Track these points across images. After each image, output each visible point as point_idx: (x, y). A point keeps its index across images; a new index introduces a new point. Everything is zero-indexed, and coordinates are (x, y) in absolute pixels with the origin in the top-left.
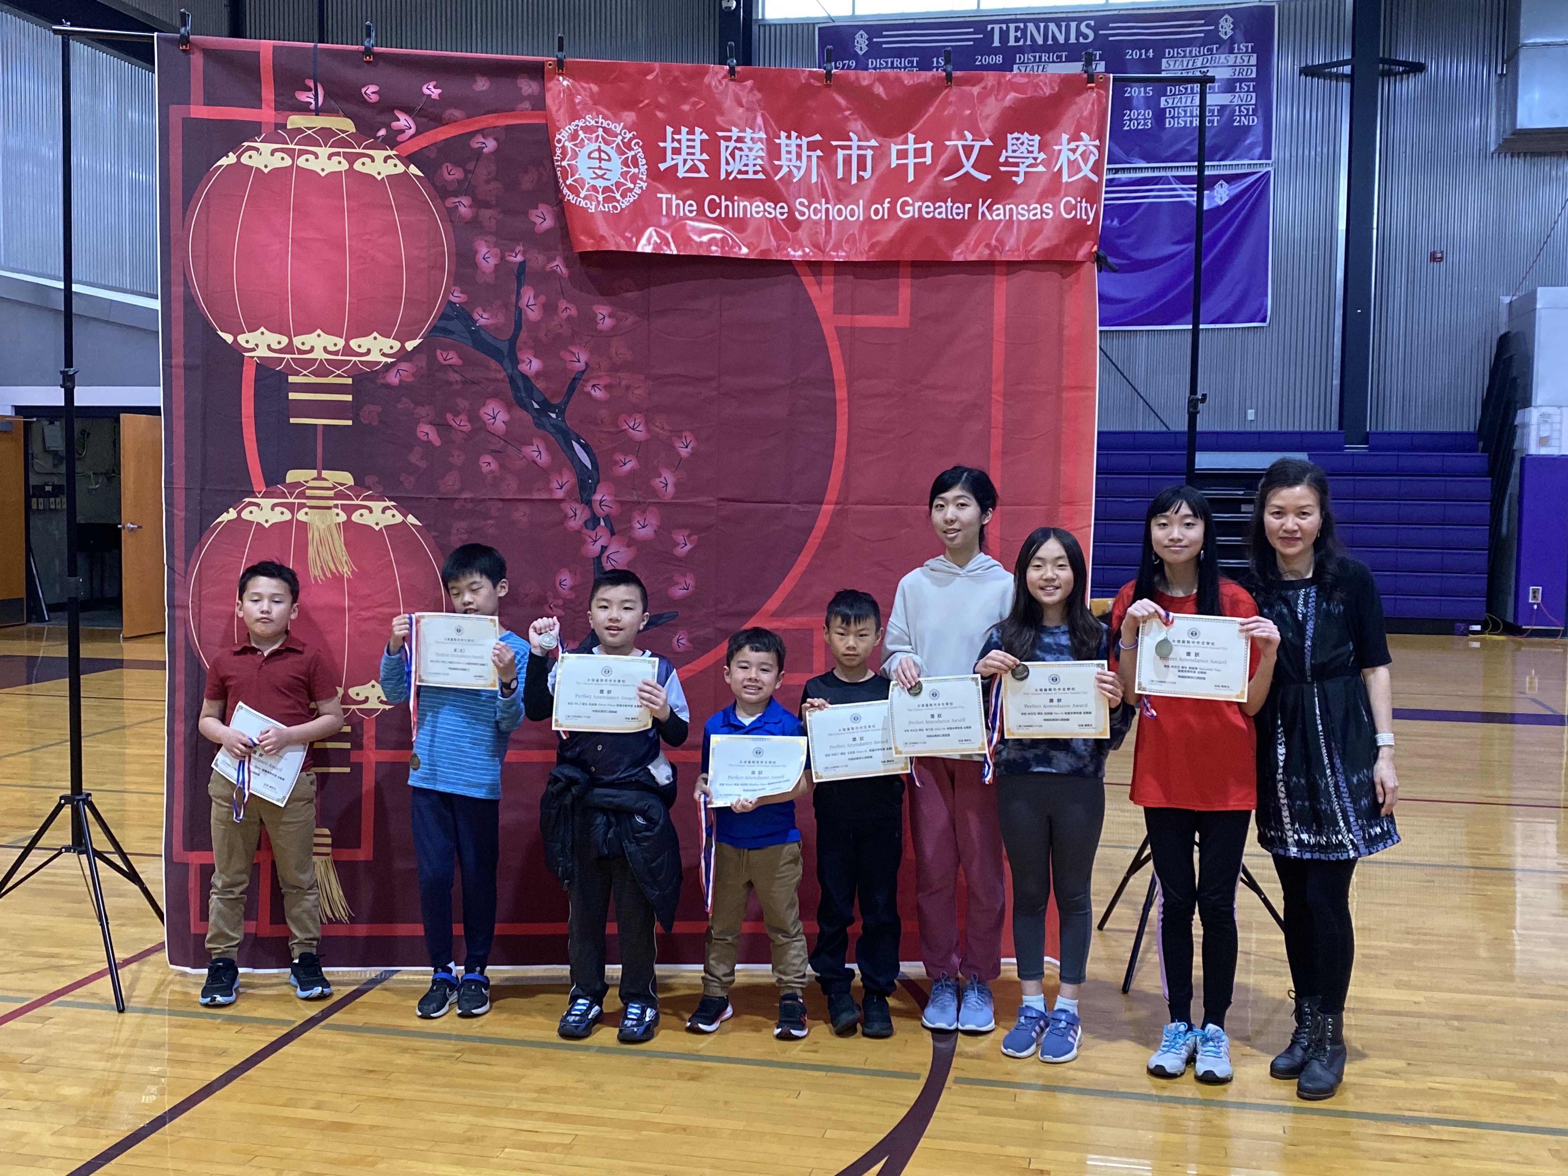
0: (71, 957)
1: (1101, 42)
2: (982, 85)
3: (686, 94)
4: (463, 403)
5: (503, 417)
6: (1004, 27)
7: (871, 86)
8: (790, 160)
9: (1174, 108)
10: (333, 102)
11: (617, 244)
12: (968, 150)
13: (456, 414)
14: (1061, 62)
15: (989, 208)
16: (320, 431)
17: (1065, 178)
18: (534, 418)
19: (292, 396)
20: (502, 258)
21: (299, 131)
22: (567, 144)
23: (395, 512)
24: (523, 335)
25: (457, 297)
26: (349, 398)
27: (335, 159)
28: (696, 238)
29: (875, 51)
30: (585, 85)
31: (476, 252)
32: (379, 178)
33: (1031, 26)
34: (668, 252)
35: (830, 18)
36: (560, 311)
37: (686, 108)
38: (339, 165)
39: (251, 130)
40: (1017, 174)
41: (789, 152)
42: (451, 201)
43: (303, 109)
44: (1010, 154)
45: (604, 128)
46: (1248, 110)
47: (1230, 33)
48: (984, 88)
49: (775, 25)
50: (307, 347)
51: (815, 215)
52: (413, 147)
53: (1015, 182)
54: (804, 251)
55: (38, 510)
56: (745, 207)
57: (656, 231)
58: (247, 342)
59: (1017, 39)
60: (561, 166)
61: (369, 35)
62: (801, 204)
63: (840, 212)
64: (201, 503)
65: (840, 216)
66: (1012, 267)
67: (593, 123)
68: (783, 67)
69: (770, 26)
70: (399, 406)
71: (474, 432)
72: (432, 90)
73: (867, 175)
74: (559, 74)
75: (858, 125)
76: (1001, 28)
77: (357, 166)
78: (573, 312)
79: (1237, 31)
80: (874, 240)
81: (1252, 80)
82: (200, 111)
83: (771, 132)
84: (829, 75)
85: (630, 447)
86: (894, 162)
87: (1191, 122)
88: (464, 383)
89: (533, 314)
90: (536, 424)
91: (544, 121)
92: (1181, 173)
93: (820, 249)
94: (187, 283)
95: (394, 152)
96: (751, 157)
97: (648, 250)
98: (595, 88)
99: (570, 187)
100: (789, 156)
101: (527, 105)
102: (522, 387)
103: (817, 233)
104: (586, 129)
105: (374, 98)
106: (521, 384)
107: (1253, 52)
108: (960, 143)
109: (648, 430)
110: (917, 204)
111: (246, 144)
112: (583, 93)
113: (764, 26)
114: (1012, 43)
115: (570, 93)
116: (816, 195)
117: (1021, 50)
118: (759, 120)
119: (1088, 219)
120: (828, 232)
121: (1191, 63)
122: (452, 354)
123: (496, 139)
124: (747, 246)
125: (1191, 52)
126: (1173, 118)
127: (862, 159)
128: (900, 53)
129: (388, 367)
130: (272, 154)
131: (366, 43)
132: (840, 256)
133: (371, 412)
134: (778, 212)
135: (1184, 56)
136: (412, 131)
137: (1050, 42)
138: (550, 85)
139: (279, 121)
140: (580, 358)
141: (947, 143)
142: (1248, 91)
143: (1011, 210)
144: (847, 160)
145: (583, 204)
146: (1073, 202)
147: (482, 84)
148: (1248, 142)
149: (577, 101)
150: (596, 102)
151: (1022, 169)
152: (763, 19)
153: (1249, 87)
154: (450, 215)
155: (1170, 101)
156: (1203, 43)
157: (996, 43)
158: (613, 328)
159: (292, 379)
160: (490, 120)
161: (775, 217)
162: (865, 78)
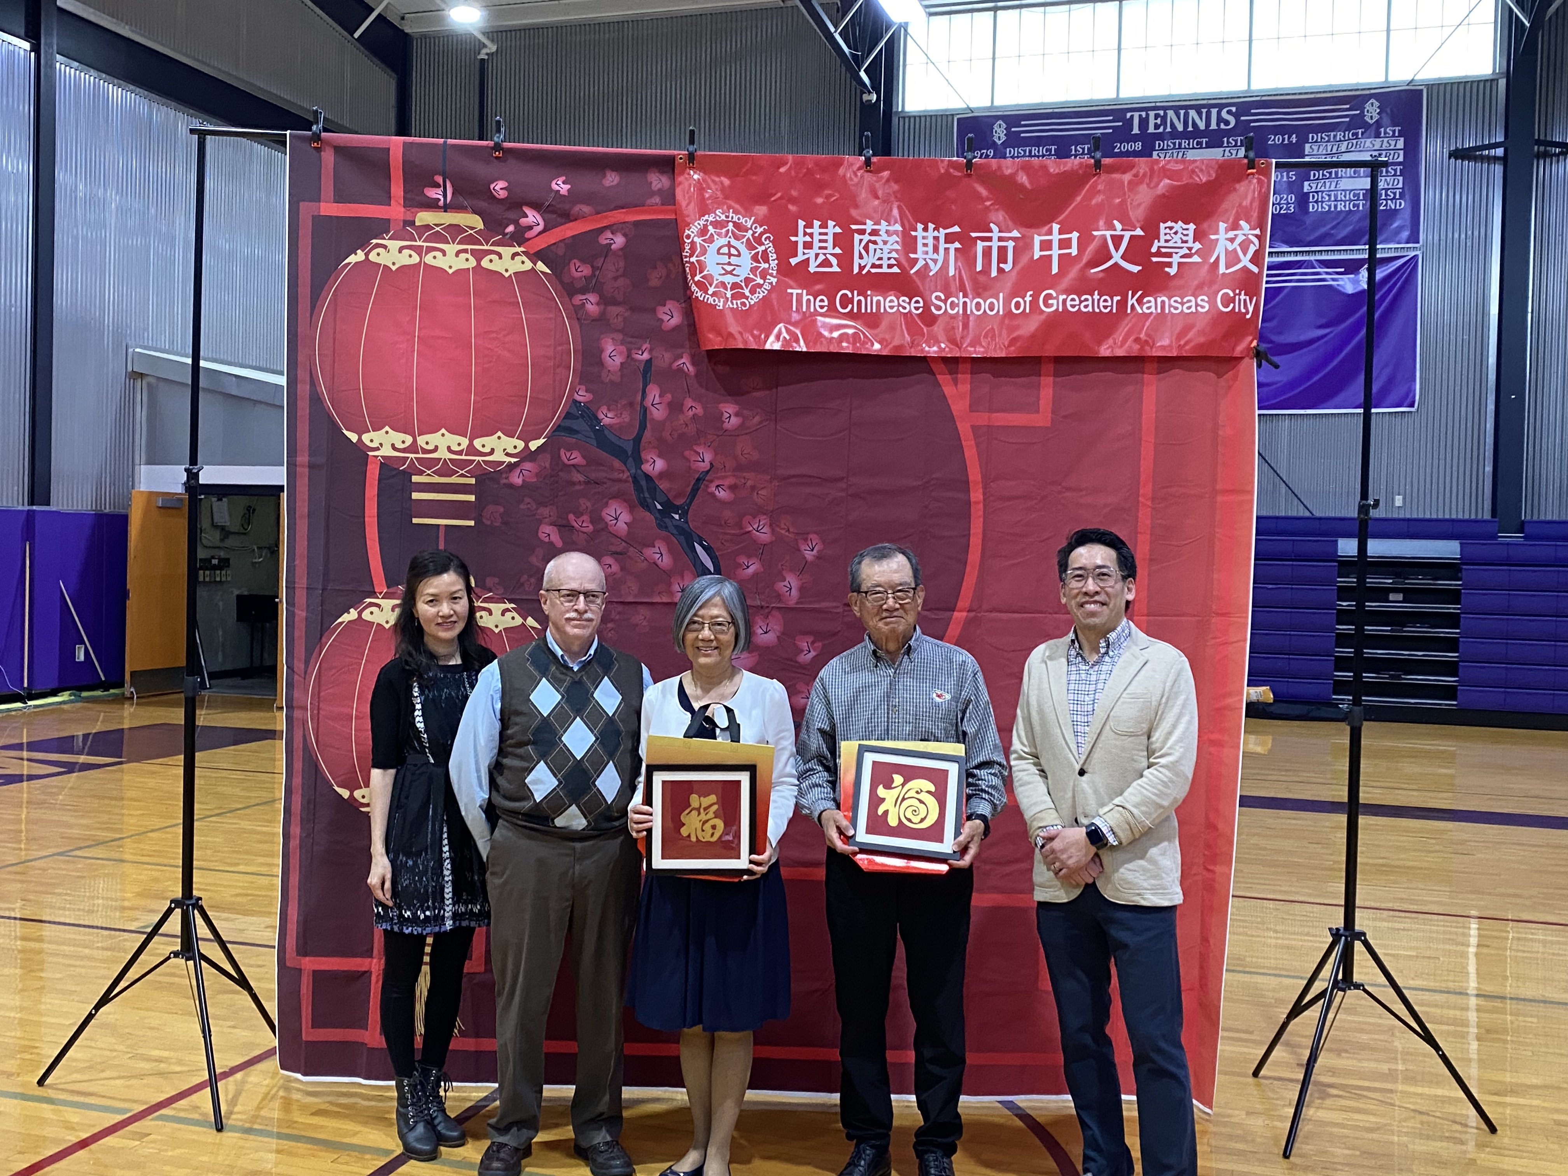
0: (180, 1062)
1: (1241, 128)
2: (1134, 171)
3: (820, 187)
4: (585, 503)
5: (625, 517)
6: (1144, 114)
7: (1015, 174)
8: (927, 253)
9: (1317, 192)
10: (461, 199)
11: (745, 342)
12: (1117, 240)
13: (579, 514)
14: (1201, 148)
15: (1140, 301)
16: (442, 533)
17: (1222, 269)
18: (656, 518)
19: (415, 496)
20: (629, 356)
21: (428, 227)
22: (696, 239)
23: (515, 614)
24: (648, 434)
25: (582, 396)
26: (472, 498)
27: (463, 256)
28: (826, 333)
29: (1014, 140)
30: (717, 179)
31: (602, 351)
32: (507, 275)
33: (1171, 113)
34: (798, 349)
35: (969, 108)
36: (685, 409)
37: (820, 200)
38: (466, 262)
39: (380, 228)
40: (1169, 265)
41: (925, 245)
42: (578, 299)
43: (432, 205)
44: (1162, 243)
45: (734, 223)
46: (1395, 194)
47: (1376, 117)
48: (1136, 175)
49: (915, 117)
50: (430, 447)
51: (952, 309)
52: (541, 243)
53: (1168, 274)
54: (940, 347)
55: (204, 581)
56: (878, 302)
57: (786, 328)
58: (372, 441)
59: (1157, 127)
60: (689, 262)
61: (499, 131)
62: (938, 298)
63: (978, 308)
64: (322, 603)
65: (978, 310)
66: (1165, 363)
67: (723, 217)
68: (922, 157)
69: (910, 117)
70: (522, 506)
71: (597, 532)
72: (561, 186)
73: (1007, 267)
74: (690, 168)
75: (1000, 215)
76: (1140, 116)
77: (485, 263)
78: (699, 410)
79: (1384, 115)
80: (1014, 335)
81: (1399, 164)
82: (329, 208)
83: (907, 226)
84: (969, 164)
85: (755, 549)
86: (1037, 254)
87: (1336, 206)
88: (587, 483)
89: (658, 413)
90: (660, 526)
91: (673, 217)
92: (1324, 257)
93: (957, 345)
94: (313, 383)
95: (522, 249)
96: (886, 251)
97: (777, 346)
98: (726, 182)
99: (698, 284)
100: (925, 249)
101: (657, 200)
102: (645, 488)
103: (953, 328)
104: (716, 224)
105: (503, 194)
106: (643, 483)
107: (1399, 136)
108: (1108, 234)
109: (773, 532)
110: (1062, 297)
111: (374, 241)
112: (713, 187)
113: (904, 118)
114: (1151, 129)
115: (701, 187)
116: (953, 288)
117: (1160, 137)
118: (895, 212)
119: (1247, 312)
120: (966, 326)
121: (1335, 148)
122: (576, 454)
123: (625, 235)
124: (879, 342)
125: (1335, 136)
126: (1317, 202)
127: (1002, 251)
128: (1038, 142)
129: (511, 467)
130: (400, 252)
131: (496, 139)
132: (977, 352)
133: (494, 512)
134: (912, 306)
135: (1328, 141)
136: (540, 228)
137: (1190, 129)
138: (681, 179)
139: (409, 218)
140: (705, 457)
141: (1095, 233)
142: (1395, 175)
143: (1163, 302)
144: (987, 252)
145: (711, 300)
146: (1232, 295)
147: (612, 179)
148: (1395, 225)
149: (707, 196)
150: (728, 196)
151: (1176, 260)
152: (903, 111)
153: (1395, 170)
154: (577, 313)
155: (1314, 186)
156: (1348, 127)
157: (1136, 130)
158: (741, 426)
159: (415, 479)
160: (618, 216)
161: (910, 312)
162: (1008, 166)
